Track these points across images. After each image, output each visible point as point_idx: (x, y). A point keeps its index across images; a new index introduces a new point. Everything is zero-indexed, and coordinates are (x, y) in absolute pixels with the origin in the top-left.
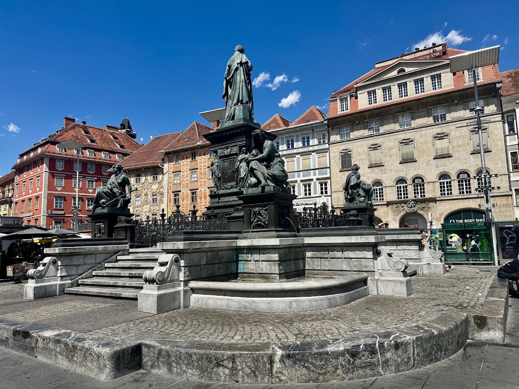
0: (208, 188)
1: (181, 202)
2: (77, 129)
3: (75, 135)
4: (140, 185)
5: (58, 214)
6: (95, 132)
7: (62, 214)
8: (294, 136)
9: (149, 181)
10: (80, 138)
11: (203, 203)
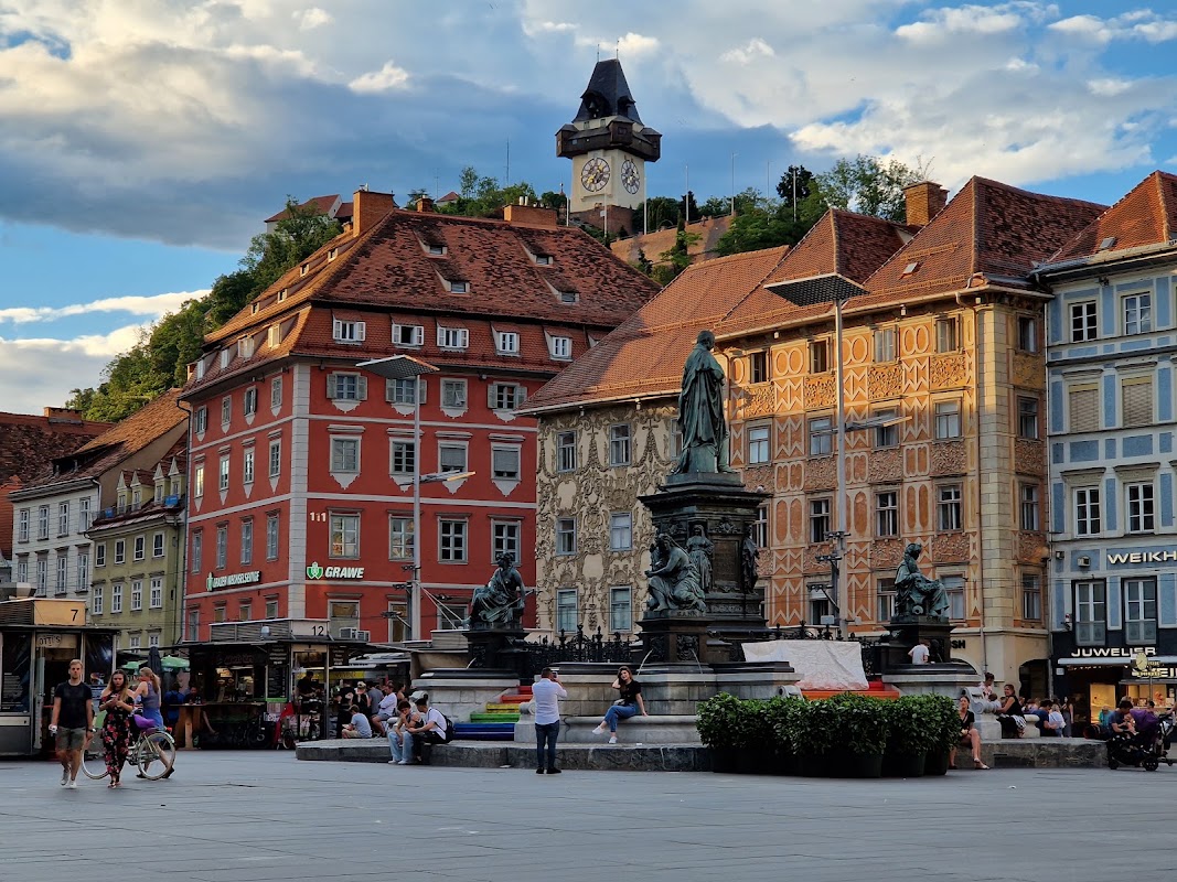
0: (871, 485)
1: (776, 541)
2: (400, 240)
3: (394, 262)
4: (631, 471)
5: (343, 579)
6: (467, 241)
7: (356, 579)
8: (1150, 283)
9: (661, 453)
10: (410, 274)
11: (853, 547)
